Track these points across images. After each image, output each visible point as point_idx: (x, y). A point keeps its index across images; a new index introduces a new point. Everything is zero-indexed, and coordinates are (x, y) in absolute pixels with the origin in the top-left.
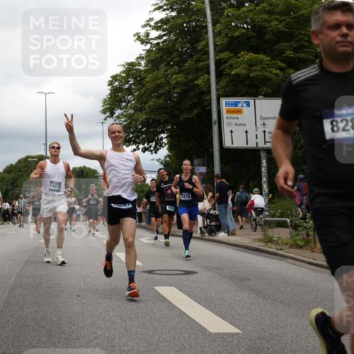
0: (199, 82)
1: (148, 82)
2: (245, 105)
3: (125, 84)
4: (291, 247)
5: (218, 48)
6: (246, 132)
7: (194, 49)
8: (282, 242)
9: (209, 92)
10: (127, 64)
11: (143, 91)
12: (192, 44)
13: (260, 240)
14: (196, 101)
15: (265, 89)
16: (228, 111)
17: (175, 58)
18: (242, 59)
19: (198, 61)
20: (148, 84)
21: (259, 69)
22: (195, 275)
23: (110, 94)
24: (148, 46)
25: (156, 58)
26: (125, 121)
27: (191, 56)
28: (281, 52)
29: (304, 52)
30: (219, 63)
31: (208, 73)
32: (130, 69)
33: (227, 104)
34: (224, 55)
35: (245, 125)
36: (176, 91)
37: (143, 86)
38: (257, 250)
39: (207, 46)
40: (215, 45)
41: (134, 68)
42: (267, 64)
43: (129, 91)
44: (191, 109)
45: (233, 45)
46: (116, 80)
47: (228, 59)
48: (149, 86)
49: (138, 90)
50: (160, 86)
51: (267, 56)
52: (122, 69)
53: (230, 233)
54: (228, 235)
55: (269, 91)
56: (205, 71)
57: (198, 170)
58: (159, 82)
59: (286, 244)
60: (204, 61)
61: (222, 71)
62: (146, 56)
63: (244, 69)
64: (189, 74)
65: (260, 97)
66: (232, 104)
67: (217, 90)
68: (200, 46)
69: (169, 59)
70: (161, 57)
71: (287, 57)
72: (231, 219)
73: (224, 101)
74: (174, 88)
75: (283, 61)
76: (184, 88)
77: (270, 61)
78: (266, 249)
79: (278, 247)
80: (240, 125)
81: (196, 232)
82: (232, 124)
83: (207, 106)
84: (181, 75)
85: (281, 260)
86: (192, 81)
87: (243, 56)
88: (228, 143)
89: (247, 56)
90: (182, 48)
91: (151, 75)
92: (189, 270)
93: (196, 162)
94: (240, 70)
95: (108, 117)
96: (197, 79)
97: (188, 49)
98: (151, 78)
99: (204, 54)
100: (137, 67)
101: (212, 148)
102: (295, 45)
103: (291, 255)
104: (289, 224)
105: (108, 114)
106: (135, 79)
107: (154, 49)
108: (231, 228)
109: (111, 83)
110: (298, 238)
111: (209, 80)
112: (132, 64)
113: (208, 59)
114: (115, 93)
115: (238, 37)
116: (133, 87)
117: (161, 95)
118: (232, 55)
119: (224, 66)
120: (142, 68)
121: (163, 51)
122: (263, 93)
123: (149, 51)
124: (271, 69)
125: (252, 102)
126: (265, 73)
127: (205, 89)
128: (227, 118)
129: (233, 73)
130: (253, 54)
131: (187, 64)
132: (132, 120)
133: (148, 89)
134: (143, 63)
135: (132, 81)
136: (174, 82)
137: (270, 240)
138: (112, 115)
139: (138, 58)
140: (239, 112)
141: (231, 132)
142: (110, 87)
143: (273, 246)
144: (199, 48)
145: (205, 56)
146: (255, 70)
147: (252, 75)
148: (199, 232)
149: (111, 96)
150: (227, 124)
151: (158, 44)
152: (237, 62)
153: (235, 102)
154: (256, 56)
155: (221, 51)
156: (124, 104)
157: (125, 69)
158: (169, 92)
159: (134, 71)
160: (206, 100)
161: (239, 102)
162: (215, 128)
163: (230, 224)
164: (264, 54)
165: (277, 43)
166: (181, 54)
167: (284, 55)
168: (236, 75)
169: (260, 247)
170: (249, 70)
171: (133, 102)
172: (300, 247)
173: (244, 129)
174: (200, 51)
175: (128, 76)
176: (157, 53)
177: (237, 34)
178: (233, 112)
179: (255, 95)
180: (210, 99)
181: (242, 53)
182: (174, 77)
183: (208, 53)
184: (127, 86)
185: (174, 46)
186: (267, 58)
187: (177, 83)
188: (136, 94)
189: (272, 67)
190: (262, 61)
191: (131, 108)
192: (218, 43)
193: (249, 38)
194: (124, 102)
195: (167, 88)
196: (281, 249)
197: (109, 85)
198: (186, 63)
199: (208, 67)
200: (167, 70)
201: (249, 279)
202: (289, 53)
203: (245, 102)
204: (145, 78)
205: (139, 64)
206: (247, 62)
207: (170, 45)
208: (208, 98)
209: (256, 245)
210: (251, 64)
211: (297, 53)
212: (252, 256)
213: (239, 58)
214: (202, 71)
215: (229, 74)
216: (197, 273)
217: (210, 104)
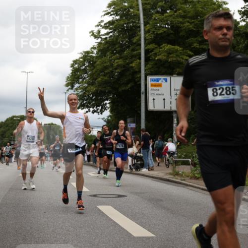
0: (133, 65)
1: (98, 65)
2: (164, 81)
3: (82, 66)
4: (191, 178)
5: (147, 41)
6: (164, 99)
7: (130, 42)
8: (185, 175)
9: (140, 72)
10: (84, 52)
11: (94, 71)
12: (129, 39)
13: (170, 174)
14: (130, 78)
15: (178, 70)
16: (152, 85)
17: (117, 48)
18: (163, 49)
19: (133, 50)
20: (98, 67)
21: (175, 56)
22: (125, 197)
23: (72, 73)
24: (99, 40)
25: (104, 48)
26: (81, 92)
27: (129, 47)
28: (190, 45)
29: (205, 45)
30: (147, 52)
31: (140, 59)
32: (86, 56)
33: (152, 80)
34: (151, 46)
35: (163, 95)
36: (117, 71)
37: (94, 67)
38: (168, 180)
39: (140, 40)
40: (145, 39)
41: (89, 55)
42: (181, 53)
43: (85, 71)
44: (127, 84)
45: (157, 39)
46: (76, 64)
47: (153, 49)
48: (99, 67)
49: (91, 70)
50: (106, 68)
51: (180, 47)
52: (80, 56)
53: (150, 169)
54: (149, 170)
55: (181, 71)
56: (137, 57)
57: (130, 125)
58: (105, 65)
59: (188, 176)
60: (137, 50)
61: (149, 57)
62: (98, 47)
63: (164, 56)
64: (126, 59)
65: (174, 75)
66: (155, 80)
67: (145, 70)
68: (135, 40)
69: (113, 49)
70: (108, 47)
71: (194, 47)
72: (151, 159)
73: (149, 78)
74: (116, 69)
75: (191, 50)
76: (123, 69)
77: (182, 50)
78: (174, 180)
79: (183, 178)
80: (160, 95)
81: (127, 168)
82: (154, 94)
83: (138, 82)
84: (121, 60)
85: (184, 187)
86: (128, 64)
87: (164, 47)
88: (151, 107)
89: (167, 47)
90: (122, 41)
91: (100, 60)
92: (121, 194)
93: (129, 120)
94: (162, 57)
95: (69, 89)
96: (132, 63)
97: (126, 42)
98: (100, 62)
99: (137, 46)
100: (91, 54)
101: (140, 110)
102: (200, 40)
103: (191, 184)
104: (191, 163)
105: (70, 87)
106: (89, 62)
107: (103, 42)
108: (151, 166)
109: (72, 66)
110: (196, 172)
111: (140, 63)
112: (87, 52)
113: (140, 49)
114: (75, 72)
115: (161, 34)
116: (88, 68)
117: (107, 74)
118: (156, 46)
119: (151, 54)
120: (94, 55)
121: (109, 44)
122: (176, 73)
123: (99, 44)
124: (182, 56)
125: (168, 78)
126: (179, 59)
127: (137, 70)
128: (151, 90)
129: (156, 59)
130: (171, 46)
131: (125, 53)
132: (86, 91)
133: (98, 70)
134: (95, 51)
135: (87, 64)
136: (116, 65)
137: (177, 174)
138: (72, 87)
139: (92, 48)
140: (160, 85)
141: (154, 99)
142: (72, 68)
143: (179, 178)
144: (134, 41)
145: (138, 47)
146: (172, 57)
147: (169, 60)
148: (129, 168)
149: (72, 75)
150: (151, 94)
151: (106, 38)
152: (160, 51)
153: (157, 79)
154: (173, 47)
155: (149, 44)
156: (81, 80)
157: (82, 56)
158: (112, 72)
159: (89, 57)
160: (138, 77)
161: (160, 79)
162: (143, 97)
163: (150, 163)
164: (178, 46)
165: (188, 38)
166: (121, 46)
167: (192, 46)
168: (159, 60)
169: (170, 179)
170: (168, 57)
171: (87, 79)
172: (197, 178)
173: (163, 97)
174: (135, 43)
175: (84, 60)
176: (105, 45)
177: (161, 31)
178: (156, 86)
179: (171, 74)
180: (140, 77)
181: (164, 45)
182: (116, 61)
183: (140, 45)
184: (84, 67)
185: (117, 39)
186: (181, 49)
187: (118, 66)
188: (89, 73)
189: (184, 55)
190: (177, 51)
191: (86, 83)
192: (147, 38)
193: (168, 35)
194: (81, 78)
195: (111, 69)
196: (184, 180)
197: (71, 67)
198: (124, 51)
199: (140, 54)
200: (111, 57)
201: (161, 200)
202: (196, 45)
203: (164, 79)
204: (96, 62)
205: (93, 52)
206: (166, 51)
207: (115, 39)
208: (139, 76)
209: (167, 177)
210: (169, 53)
211: (201, 45)
212: (164, 184)
213: (161, 48)
214: (135, 57)
215: (154, 60)
216: (126, 196)
217: (140, 80)
